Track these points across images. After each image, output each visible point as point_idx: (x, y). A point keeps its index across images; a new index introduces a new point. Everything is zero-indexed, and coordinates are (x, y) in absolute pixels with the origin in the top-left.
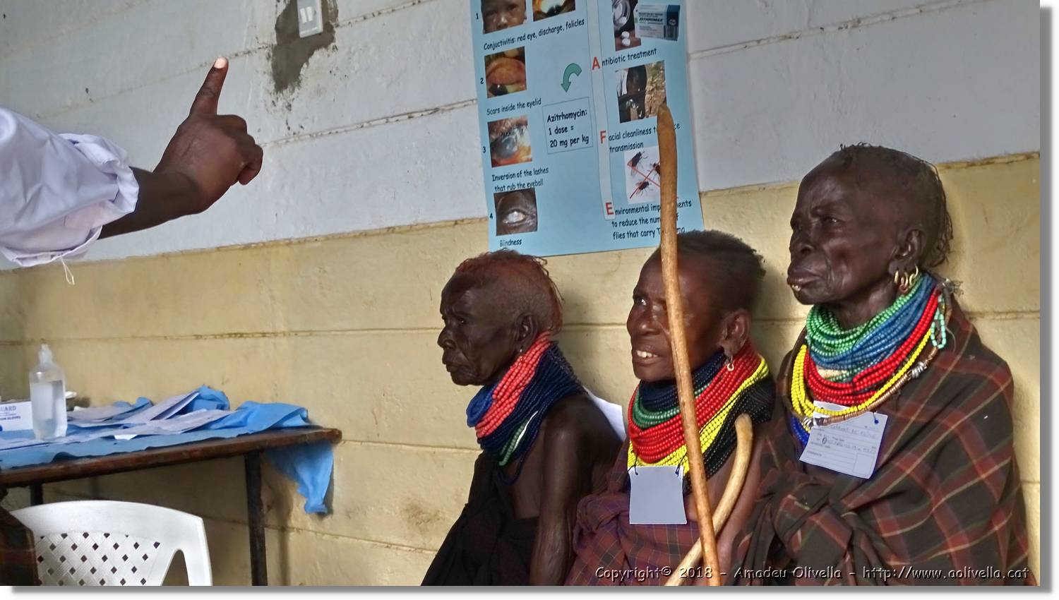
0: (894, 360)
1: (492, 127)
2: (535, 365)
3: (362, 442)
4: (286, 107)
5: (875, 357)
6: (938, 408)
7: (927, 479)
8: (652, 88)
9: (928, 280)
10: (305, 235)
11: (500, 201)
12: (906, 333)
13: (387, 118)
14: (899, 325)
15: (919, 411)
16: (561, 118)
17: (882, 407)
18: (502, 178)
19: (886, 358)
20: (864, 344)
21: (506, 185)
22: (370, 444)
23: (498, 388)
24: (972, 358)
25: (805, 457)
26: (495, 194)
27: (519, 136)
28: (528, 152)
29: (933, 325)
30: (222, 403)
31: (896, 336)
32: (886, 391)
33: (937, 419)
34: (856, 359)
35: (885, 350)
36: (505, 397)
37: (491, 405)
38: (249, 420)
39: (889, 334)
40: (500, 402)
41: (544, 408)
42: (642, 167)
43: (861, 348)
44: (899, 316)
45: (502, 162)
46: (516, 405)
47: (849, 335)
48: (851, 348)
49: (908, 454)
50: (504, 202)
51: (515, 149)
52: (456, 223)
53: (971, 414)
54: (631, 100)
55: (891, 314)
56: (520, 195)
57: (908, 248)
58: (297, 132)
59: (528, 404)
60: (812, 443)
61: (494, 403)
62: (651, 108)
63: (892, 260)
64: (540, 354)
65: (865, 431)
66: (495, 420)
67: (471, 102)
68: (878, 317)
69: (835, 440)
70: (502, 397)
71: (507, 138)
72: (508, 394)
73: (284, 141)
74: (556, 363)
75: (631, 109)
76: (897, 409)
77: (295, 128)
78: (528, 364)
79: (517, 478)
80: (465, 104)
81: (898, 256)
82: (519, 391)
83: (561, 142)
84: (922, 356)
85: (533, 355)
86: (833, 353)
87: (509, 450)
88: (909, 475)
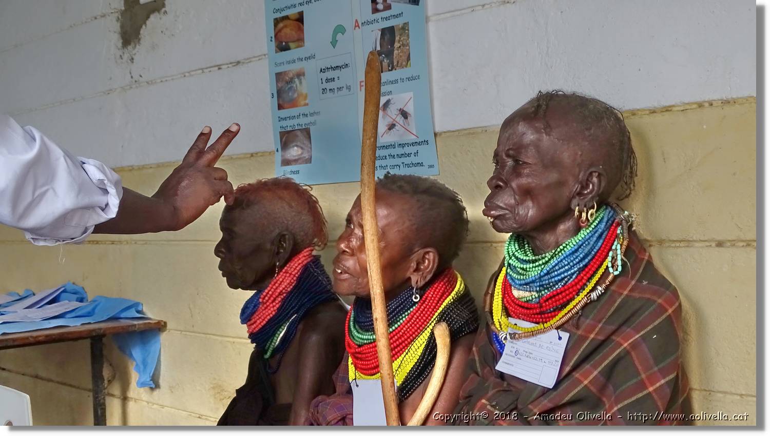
0: (576, 284)
1: (279, 76)
2: (297, 275)
3: (181, 331)
4: (130, 60)
5: (560, 281)
6: (613, 327)
7: (603, 389)
8: (399, 45)
9: (610, 212)
10: (142, 163)
11: (284, 138)
12: (587, 260)
13: (202, 69)
14: (581, 253)
15: (597, 329)
16: (330, 70)
17: (566, 326)
18: (285, 119)
19: (569, 282)
20: (550, 269)
21: (289, 124)
22: (188, 333)
23: (264, 294)
24: (645, 283)
25: (500, 367)
26: (280, 132)
27: (298, 85)
28: (306, 98)
29: (611, 254)
30: (81, 296)
31: (578, 263)
32: (569, 312)
33: (613, 337)
34: (544, 283)
35: (569, 275)
36: (270, 301)
37: (258, 307)
38: (96, 311)
39: (572, 261)
40: (265, 306)
41: (301, 313)
42: (391, 111)
43: (548, 273)
44: (582, 245)
45: (285, 105)
46: (278, 309)
47: (540, 260)
48: (539, 272)
49: (587, 366)
50: (287, 139)
51: (296, 95)
52: (252, 155)
53: (642, 333)
54: (383, 56)
55: (575, 243)
56: (299, 133)
57: (589, 186)
58: (137, 80)
59: (288, 308)
60: (506, 354)
61: (261, 306)
62: (398, 62)
63: (574, 197)
64: (302, 267)
65: (550, 346)
66: (261, 320)
67: (264, 57)
68: (564, 245)
69: (525, 353)
70: (267, 301)
71: (289, 86)
72: (272, 299)
73: (128, 87)
74: (316, 274)
75: (383, 63)
76: (577, 327)
77: (136, 77)
78: (291, 274)
79: (278, 369)
80: (260, 57)
81: (580, 194)
82: (282, 297)
83: (330, 90)
84: (601, 281)
85: (296, 267)
86: (525, 277)
87: (272, 346)
88: (586, 386)
